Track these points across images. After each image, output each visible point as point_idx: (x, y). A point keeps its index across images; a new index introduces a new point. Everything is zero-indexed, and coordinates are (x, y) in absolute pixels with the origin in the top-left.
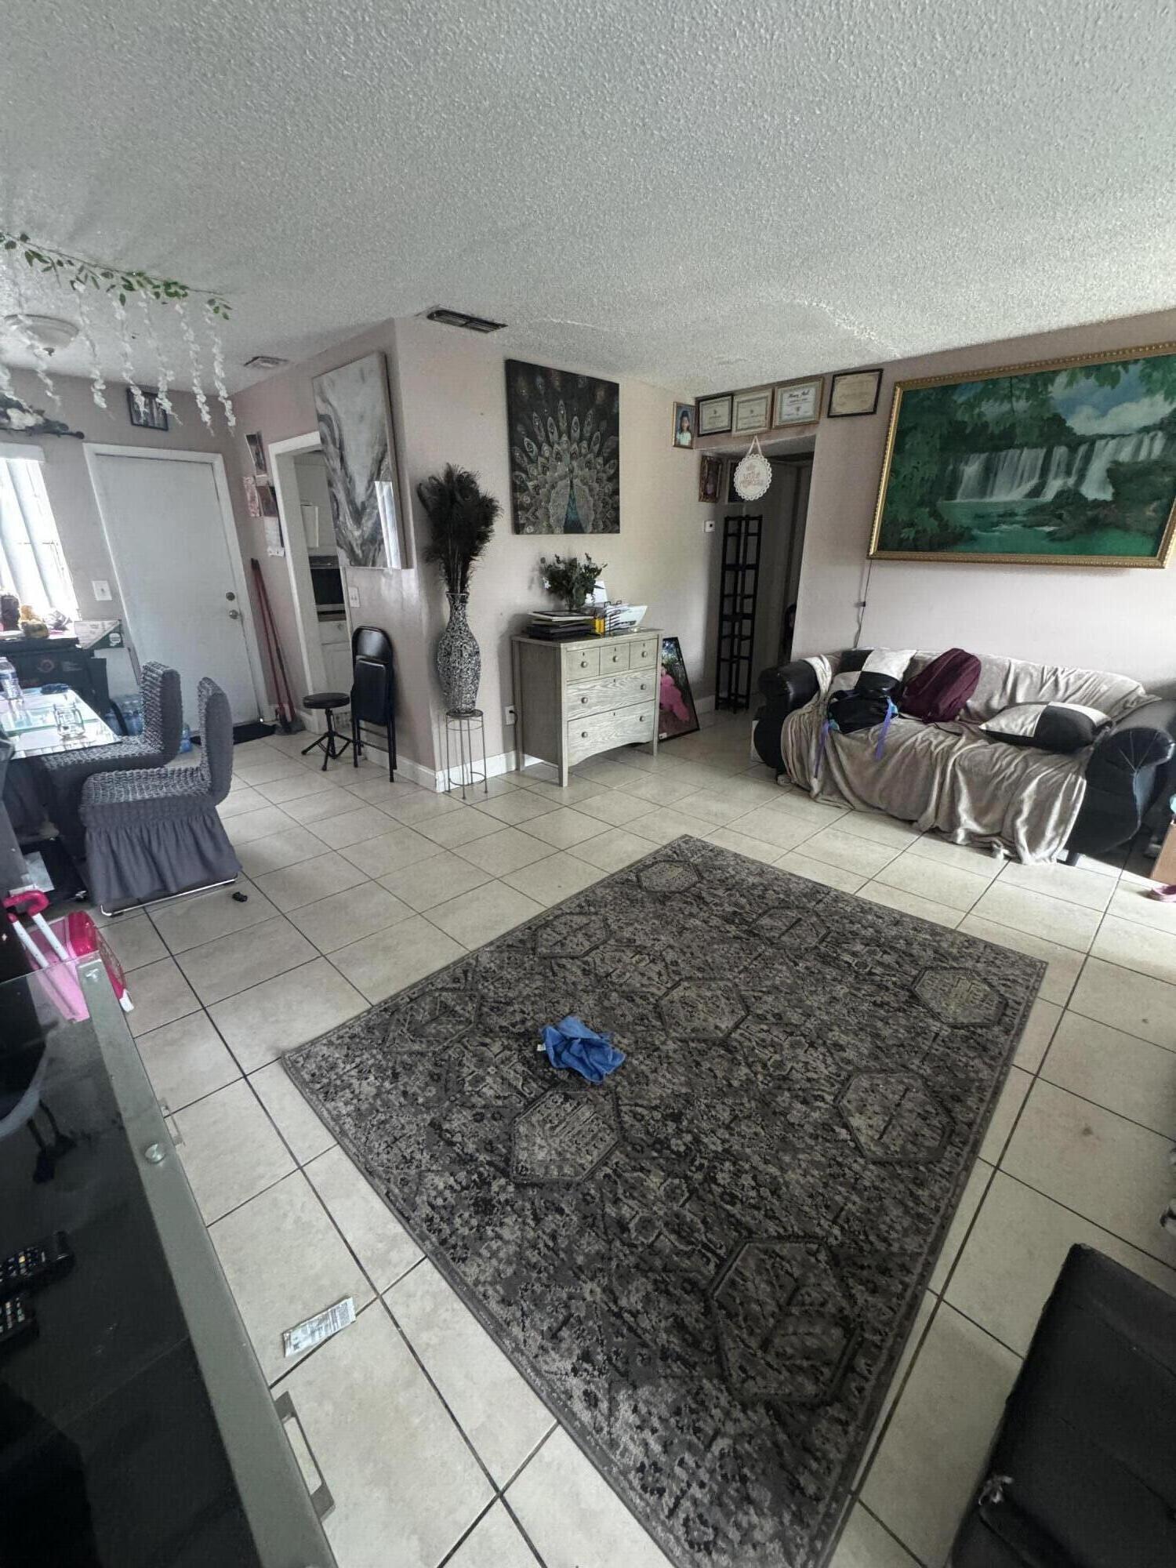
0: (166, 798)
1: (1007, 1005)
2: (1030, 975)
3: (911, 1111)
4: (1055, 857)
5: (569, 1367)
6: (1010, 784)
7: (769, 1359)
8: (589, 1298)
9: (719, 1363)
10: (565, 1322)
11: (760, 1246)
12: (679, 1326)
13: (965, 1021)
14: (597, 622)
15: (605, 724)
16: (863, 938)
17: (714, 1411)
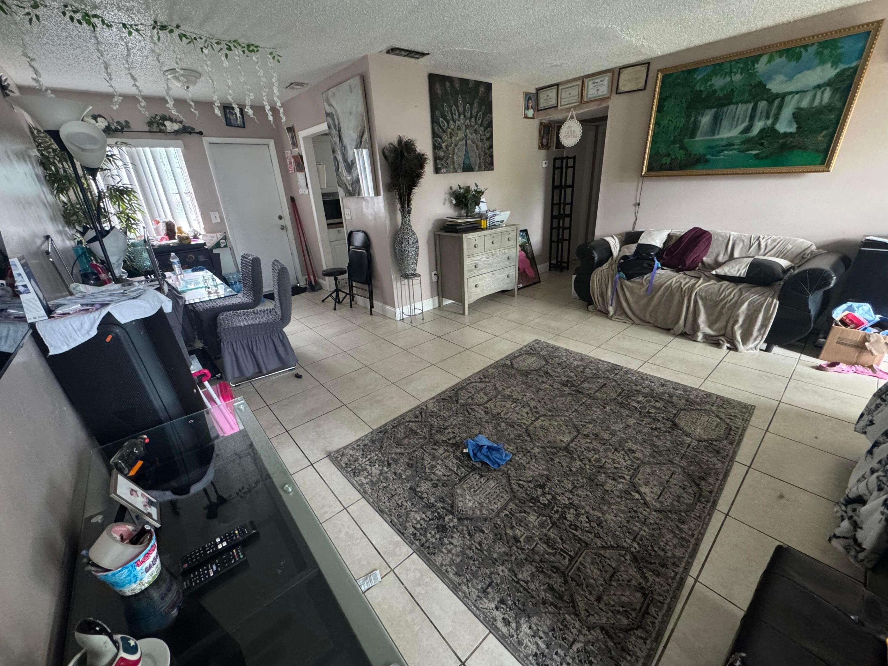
0: (260, 324)
1: (731, 429)
2: (745, 413)
3: (676, 485)
4: (759, 347)
5: (494, 606)
6: (730, 306)
7: (600, 606)
8: (501, 574)
9: (574, 607)
10: (490, 585)
11: (593, 551)
12: (551, 588)
13: (706, 438)
14: (483, 221)
15: (487, 279)
16: (643, 393)
17: (572, 630)
